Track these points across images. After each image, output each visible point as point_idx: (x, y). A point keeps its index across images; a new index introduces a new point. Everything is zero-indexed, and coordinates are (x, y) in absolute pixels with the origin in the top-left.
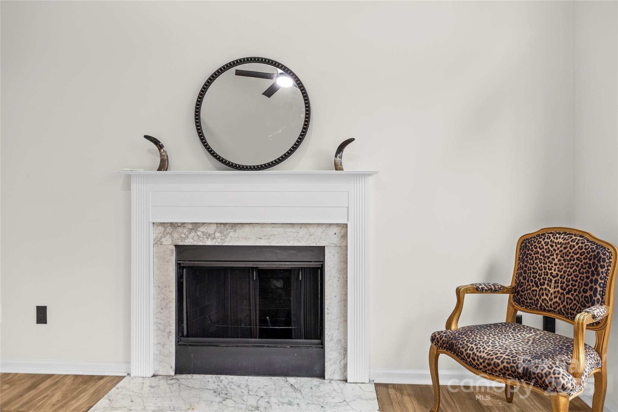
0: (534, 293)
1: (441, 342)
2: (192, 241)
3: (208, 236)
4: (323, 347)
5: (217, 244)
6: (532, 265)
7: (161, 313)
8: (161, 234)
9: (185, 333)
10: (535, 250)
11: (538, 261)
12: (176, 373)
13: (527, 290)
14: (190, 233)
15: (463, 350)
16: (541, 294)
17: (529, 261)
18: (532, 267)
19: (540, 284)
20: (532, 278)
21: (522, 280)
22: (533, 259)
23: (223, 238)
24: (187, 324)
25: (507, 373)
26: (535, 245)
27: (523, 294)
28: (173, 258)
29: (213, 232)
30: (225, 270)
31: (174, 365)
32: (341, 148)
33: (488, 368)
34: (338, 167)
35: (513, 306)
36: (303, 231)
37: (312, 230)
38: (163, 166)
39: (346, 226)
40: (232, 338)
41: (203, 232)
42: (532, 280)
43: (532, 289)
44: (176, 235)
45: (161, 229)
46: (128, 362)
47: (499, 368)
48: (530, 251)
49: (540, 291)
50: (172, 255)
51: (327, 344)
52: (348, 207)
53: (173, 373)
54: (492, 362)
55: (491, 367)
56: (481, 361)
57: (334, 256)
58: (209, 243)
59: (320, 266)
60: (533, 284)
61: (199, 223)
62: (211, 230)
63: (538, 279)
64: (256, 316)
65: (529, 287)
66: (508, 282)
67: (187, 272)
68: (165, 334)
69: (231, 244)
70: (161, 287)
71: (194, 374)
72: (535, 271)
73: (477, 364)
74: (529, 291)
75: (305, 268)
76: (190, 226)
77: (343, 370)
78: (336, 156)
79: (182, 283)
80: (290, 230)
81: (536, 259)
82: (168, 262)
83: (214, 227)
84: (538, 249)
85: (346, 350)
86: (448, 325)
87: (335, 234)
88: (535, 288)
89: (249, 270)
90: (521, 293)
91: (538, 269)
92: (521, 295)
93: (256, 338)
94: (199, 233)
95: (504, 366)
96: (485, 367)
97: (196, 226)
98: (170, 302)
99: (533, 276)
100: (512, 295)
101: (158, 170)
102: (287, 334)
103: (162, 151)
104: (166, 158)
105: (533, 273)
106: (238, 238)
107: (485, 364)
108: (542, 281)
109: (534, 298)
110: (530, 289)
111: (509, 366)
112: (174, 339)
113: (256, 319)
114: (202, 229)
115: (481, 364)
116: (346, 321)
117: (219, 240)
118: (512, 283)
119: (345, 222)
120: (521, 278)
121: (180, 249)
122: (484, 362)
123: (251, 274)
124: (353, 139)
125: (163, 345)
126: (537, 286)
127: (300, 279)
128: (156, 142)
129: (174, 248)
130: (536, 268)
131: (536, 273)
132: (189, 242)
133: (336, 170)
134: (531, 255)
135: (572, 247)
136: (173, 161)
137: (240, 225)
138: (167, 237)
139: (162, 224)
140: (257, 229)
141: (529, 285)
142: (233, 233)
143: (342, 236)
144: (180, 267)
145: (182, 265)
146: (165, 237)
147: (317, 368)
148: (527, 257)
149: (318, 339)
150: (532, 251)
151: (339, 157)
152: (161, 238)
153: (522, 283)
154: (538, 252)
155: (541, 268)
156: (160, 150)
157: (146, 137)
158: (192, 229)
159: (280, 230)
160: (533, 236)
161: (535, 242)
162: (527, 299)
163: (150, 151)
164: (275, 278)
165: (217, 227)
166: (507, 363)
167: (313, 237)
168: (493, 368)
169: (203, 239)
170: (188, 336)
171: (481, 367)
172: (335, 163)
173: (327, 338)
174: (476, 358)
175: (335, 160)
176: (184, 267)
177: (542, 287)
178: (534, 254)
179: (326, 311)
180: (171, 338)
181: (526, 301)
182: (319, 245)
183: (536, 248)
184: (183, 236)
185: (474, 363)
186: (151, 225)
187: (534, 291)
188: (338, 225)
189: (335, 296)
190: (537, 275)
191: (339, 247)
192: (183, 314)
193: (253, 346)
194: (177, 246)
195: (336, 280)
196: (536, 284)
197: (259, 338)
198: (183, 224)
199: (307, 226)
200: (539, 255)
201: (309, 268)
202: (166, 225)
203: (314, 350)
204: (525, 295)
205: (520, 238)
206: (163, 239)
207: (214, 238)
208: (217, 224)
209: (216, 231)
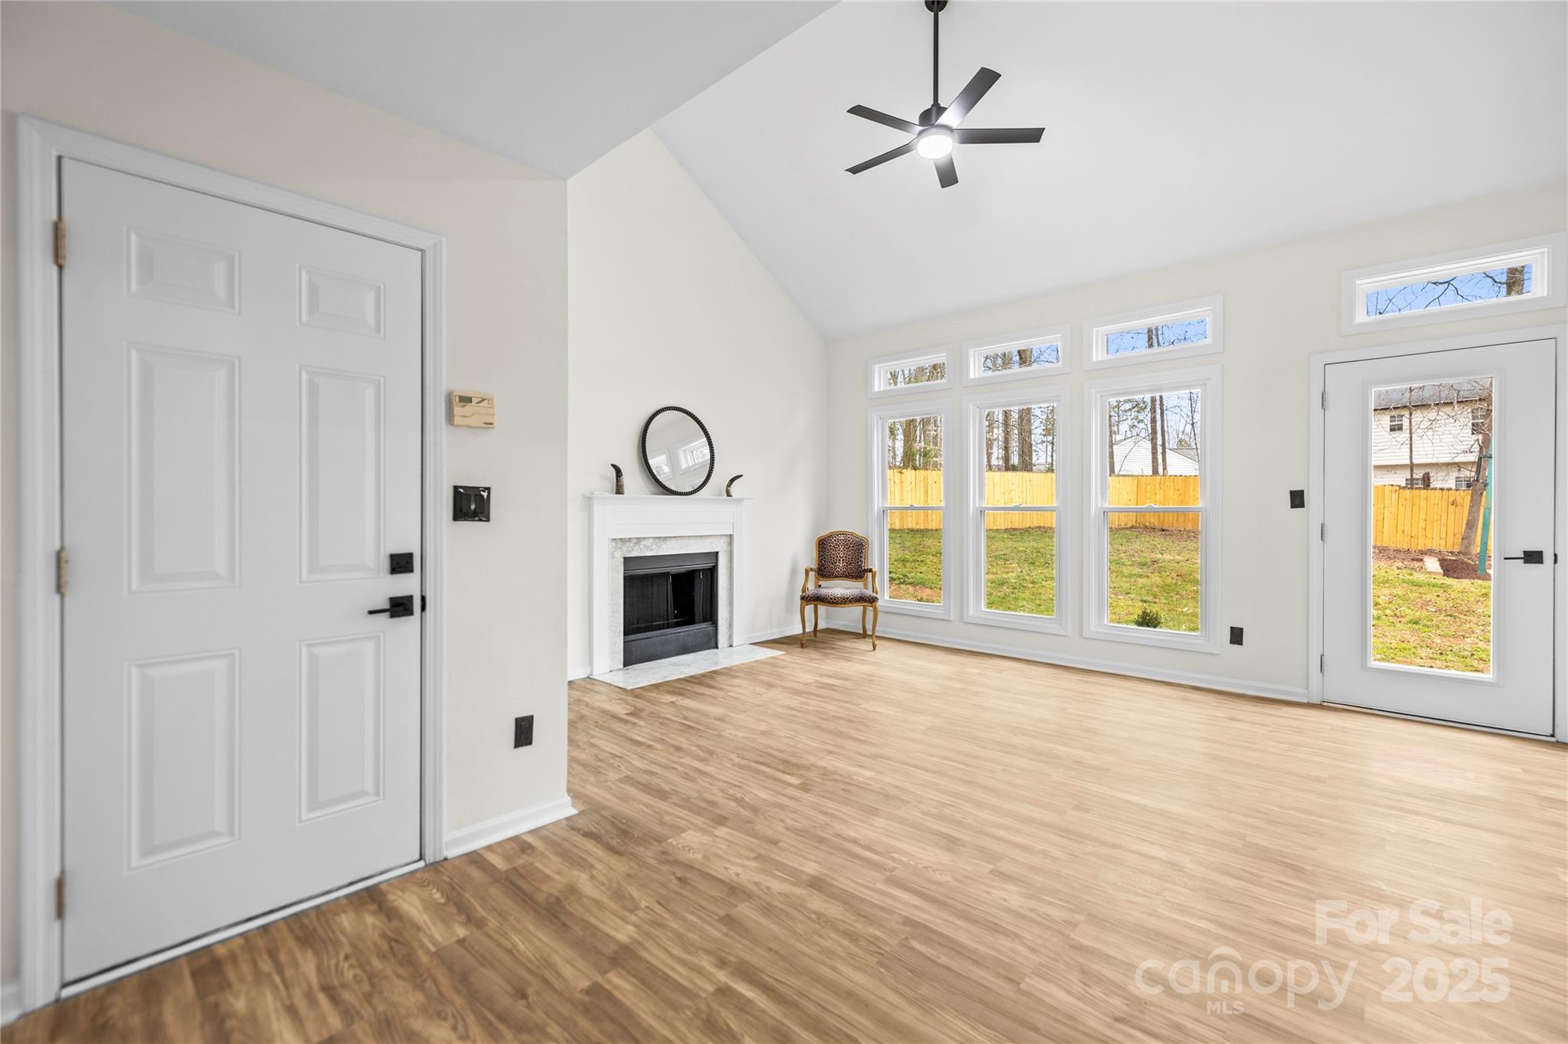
2: (635, 553)
3: (647, 548)
4: (715, 626)
5: (654, 555)
7: (612, 616)
8: (613, 549)
11: (832, 551)
12: (624, 665)
13: (826, 567)
14: (634, 547)
17: (827, 551)
19: (834, 564)
23: (658, 549)
26: (826, 543)
28: (622, 568)
31: (622, 658)
32: (732, 480)
34: (729, 495)
36: (707, 541)
37: (712, 540)
38: (619, 490)
39: (731, 536)
40: (657, 630)
41: (644, 545)
44: (624, 549)
45: (614, 544)
46: (591, 664)
49: (835, 567)
50: (621, 566)
51: (719, 623)
52: (735, 522)
53: (622, 665)
57: (724, 558)
58: (648, 554)
59: (716, 567)
61: (641, 538)
62: (649, 543)
63: (832, 561)
64: (671, 611)
65: (826, 565)
66: (813, 565)
68: (617, 634)
70: (613, 594)
71: (636, 664)
75: (707, 568)
76: (635, 541)
77: (729, 639)
78: (727, 488)
80: (700, 540)
82: (618, 572)
83: (651, 541)
84: (831, 544)
85: (731, 625)
87: (725, 542)
88: (831, 567)
89: (666, 575)
90: (822, 570)
91: (832, 555)
94: (641, 546)
97: (639, 540)
98: (619, 606)
99: (829, 560)
100: (817, 572)
101: (615, 494)
103: (621, 477)
104: (620, 481)
105: (828, 558)
106: (668, 549)
108: (834, 562)
109: (831, 571)
112: (622, 638)
113: (671, 613)
114: (643, 543)
116: (732, 604)
117: (655, 551)
118: (816, 564)
119: (732, 534)
120: (823, 562)
121: (627, 561)
123: (669, 579)
124: (739, 476)
125: (615, 644)
127: (704, 577)
128: (616, 468)
129: (622, 560)
132: (633, 554)
133: (727, 498)
135: (849, 541)
136: (626, 485)
137: (668, 538)
138: (618, 551)
139: (615, 540)
140: (680, 541)
141: (827, 563)
142: (665, 545)
143: (730, 544)
144: (626, 577)
145: (628, 574)
146: (616, 551)
147: (714, 645)
148: (825, 549)
149: (711, 621)
151: (730, 489)
152: (613, 552)
154: (831, 546)
155: (834, 554)
156: (618, 477)
157: (609, 463)
158: (636, 543)
159: (693, 541)
160: (826, 537)
162: (827, 573)
163: (610, 476)
165: (653, 540)
167: (713, 545)
169: (644, 550)
172: (727, 493)
173: (719, 619)
175: (726, 490)
178: (829, 547)
179: (719, 599)
180: (620, 636)
182: (716, 551)
183: (829, 544)
184: (630, 549)
186: (608, 541)
188: (726, 535)
189: (724, 587)
190: (831, 558)
191: (728, 551)
194: (625, 558)
195: (724, 576)
196: (831, 564)
198: (630, 539)
199: (708, 537)
201: (709, 568)
202: (617, 541)
203: (710, 629)
204: (826, 570)
206: (615, 553)
207: (652, 550)
208: (653, 538)
209: (652, 544)
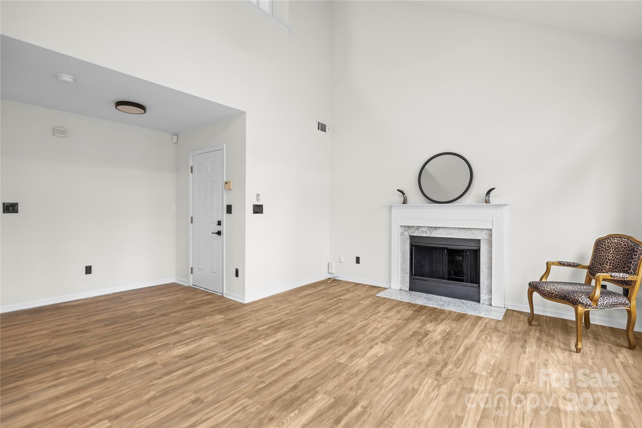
0: (599, 269)
1: (532, 285)
2: (416, 234)
3: (424, 232)
4: (479, 288)
5: (428, 236)
6: (599, 254)
7: (403, 264)
8: (404, 231)
9: (414, 274)
10: (601, 246)
11: (602, 252)
12: (409, 290)
13: (595, 268)
14: (416, 231)
15: (540, 288)
16: (602, 269)
17: (598, 252)
18: (599, 255)
19: (602, 264)
20: (598, 261)
21: (593, 262)
22: (600, 251)
23: (431, 233)
24: (414, 270)
25: (557, 297)
26: (602, 244)
27: (593, 269)
28: (409, 241)
29: (426, 231)
30: (432, 248)
31: (409, 286)
32: (489, 193)
33: (549, 295)
34: (487, 202)
35: (589, 276)
36: (469, 232)
37: (474, 231)
38: (405, 202)
39: (491, 230)
40: (435, 278)
41: (422, 230)
42: (598, 262)
43: (598, 267)
44: (410, 231)
45: (404, 228)
46: (390, 283)
47: (554, 295)
48: (599, 247)
49: (601, 268)
50: (408, 240)
51: (481, 286)
52: (493, 221)
53: (408, 290)
54: (551, 292)
55: (550, 294)
56: (546, 292)
57: (485, 244)
58: (424, 235)
59: (478, 249)
60: (599, 264)
61: (420, 226)
62: (425, 229)
63: (601, 261)
64: (446, 271)
65: (596, 266)
66: (588, 263)
67: (414, 247)
69: (434, 236)
70: (403, 253)
71: (417, 292)
72: (600, 257)
73: (545, 293)
74: (596, 268)
75: (470, 249)
76: (416, 228)
77: (490, 300)
78: (486, 197)
79: (412, 252)
80: (462, 231)
81: (602, 251)
82: (406, 242)
83: (426, 228)
84: (603, 246)
85: (491, 290)
86: (541, 279)
87: (486, 234)
88: (599, 266)
89: (443, 249)
90: (592, 269)
91: (602, 256)
92: (592, 270)
93: (446, 280)
94: (420, 231)
95: (556, 294)
96: (548, 294)
97: (418, 227)
98: (407, 259)
99: (599, 260)
100: (589, 270)
101: (403, 204)
102: (462, 281)
103: (404, 196)
104: (406, 198)
105: (599, 258)
106: (437, 233)
107: (548, 293)
108: (603, 262)
109: (598, 271)
110: (597, 267)
111: (558, 294)
112: (409, 276)
113: (446, 272)
114: (421, 229)
115: (546, 293)
116: (491, 276)
117: (429, 234)
118: (589, 264)
119: (490, 228)
121: (412, 237)
122: (547, 292)
123: (444, 251)
124: (494, 189)
125: (404, 278)
126: (601, 265)
127: (468, 254)
128: (402, 192)
129: (409, 237)
130: (601, 256)
131: (601, 258)
132: (415, 234)
133: (486, 203)
134: (599, 249)
136: (409, 200)
137: (438, 228)
138: (406, 232)
139: (404, 226)
140: (446, 230)
141: (597, 264)
142: (435, 231)
143: (490, 235)
144: (411, 245)
145: (412, 244)
146: (405, 232)
147: (477, 300)
148: (597, 250)
149: (477, 284)
150: (600, 247)
151: (488, 197)
152: (403, 232)
153: (593, 263)
154: (603, 247)
155: (603, 256)
156: (403, 195)
157: (398, 190)
158: (417, 229)
159: (457, 231)
160: (603, 239)
161: (602, 242)
162: (595, 272)
163: (399, 196)
164: (458, 256)
165: (428, 228)
166: (558, 292)
167: (474, 235)
168: (551, 295)
169: (422, 233)
170: (415, 275)
171: (546, 294)
172: (485, 200)
173: (481, 283)
174: (544, 291)
175: (485, 199)
176: (413, 246)
177: (603, 266)
178: (601, 248)
179: (481, 271)
180: (407, 275)
181: (594, 273)
182: (477, 239)
183: (602, 245)
184: (413, 232)
185: (544, 293)
186: (400, 227)
187: (599, 267)
188: (487, 229)
189: (486, 264)
190: (601, 259)
191: (488, 240)
192: (413, 266)
193: (444, 283)
194: (410, 236)
195: (486, 256)
196: (600, 264)
197: (448, 280)
198: (413, 226)
199: (471, 229)
200: (603, 249)
201: (473, 249)
202: (406, 227)
203: (475, 289)
204: (594, 270)
205: (597, 240)
206: (404, 233)
207: (426, 233)
208: (428, 227)
209: (427, 230)
